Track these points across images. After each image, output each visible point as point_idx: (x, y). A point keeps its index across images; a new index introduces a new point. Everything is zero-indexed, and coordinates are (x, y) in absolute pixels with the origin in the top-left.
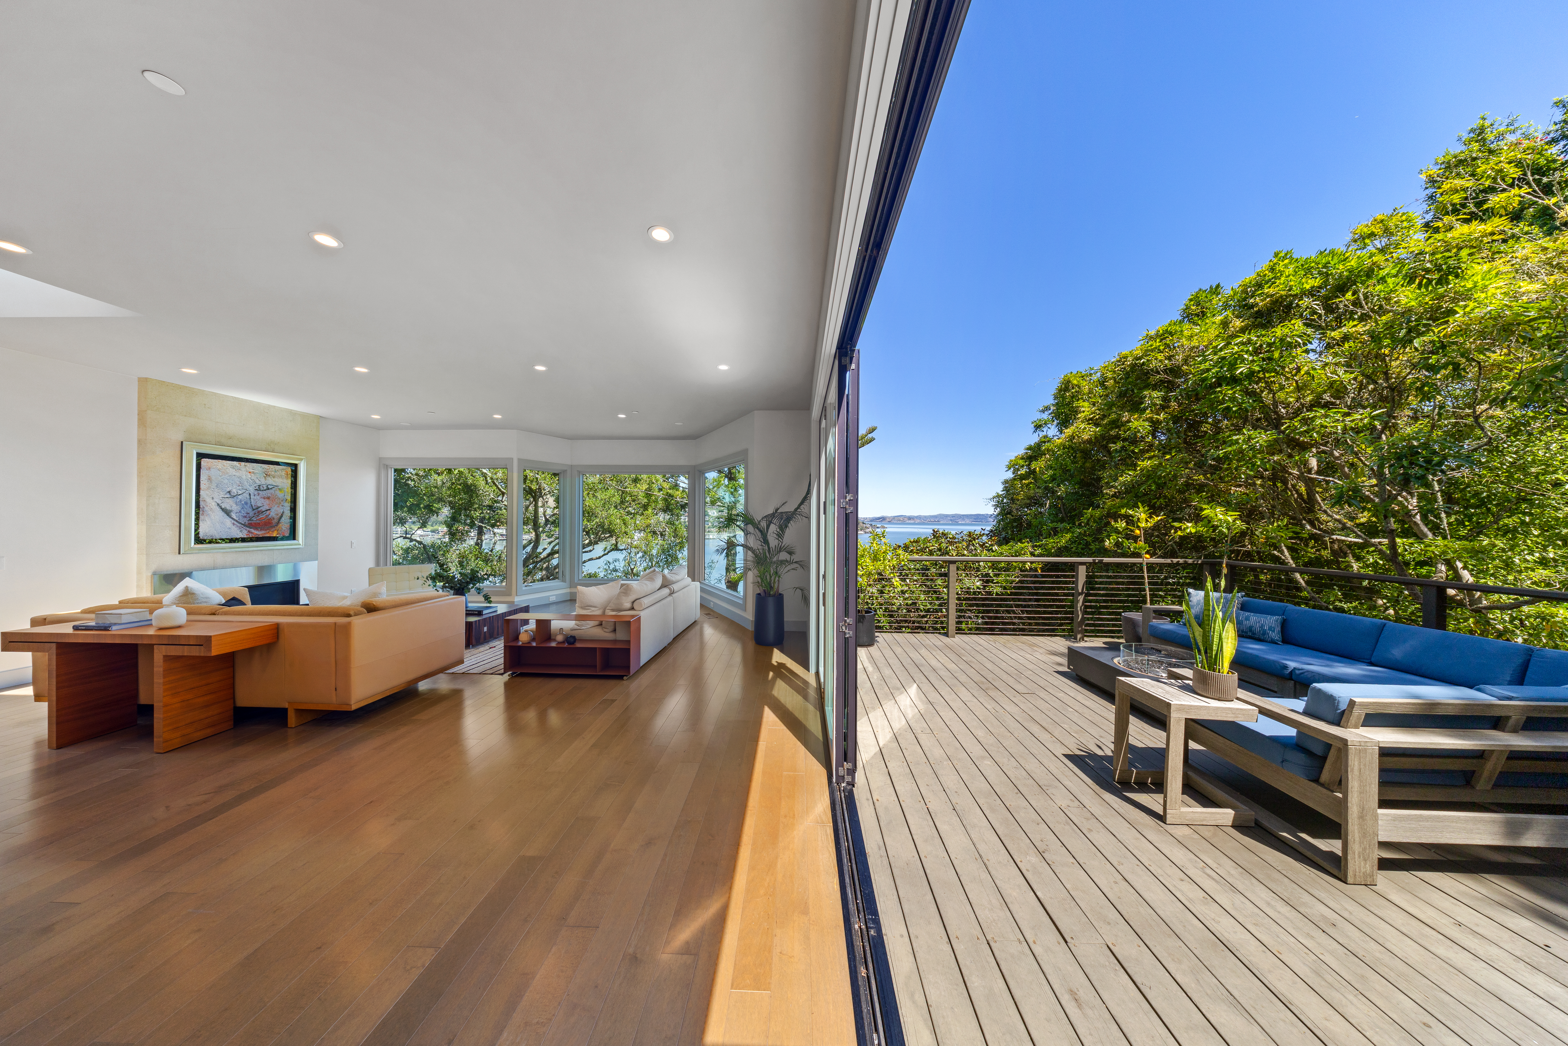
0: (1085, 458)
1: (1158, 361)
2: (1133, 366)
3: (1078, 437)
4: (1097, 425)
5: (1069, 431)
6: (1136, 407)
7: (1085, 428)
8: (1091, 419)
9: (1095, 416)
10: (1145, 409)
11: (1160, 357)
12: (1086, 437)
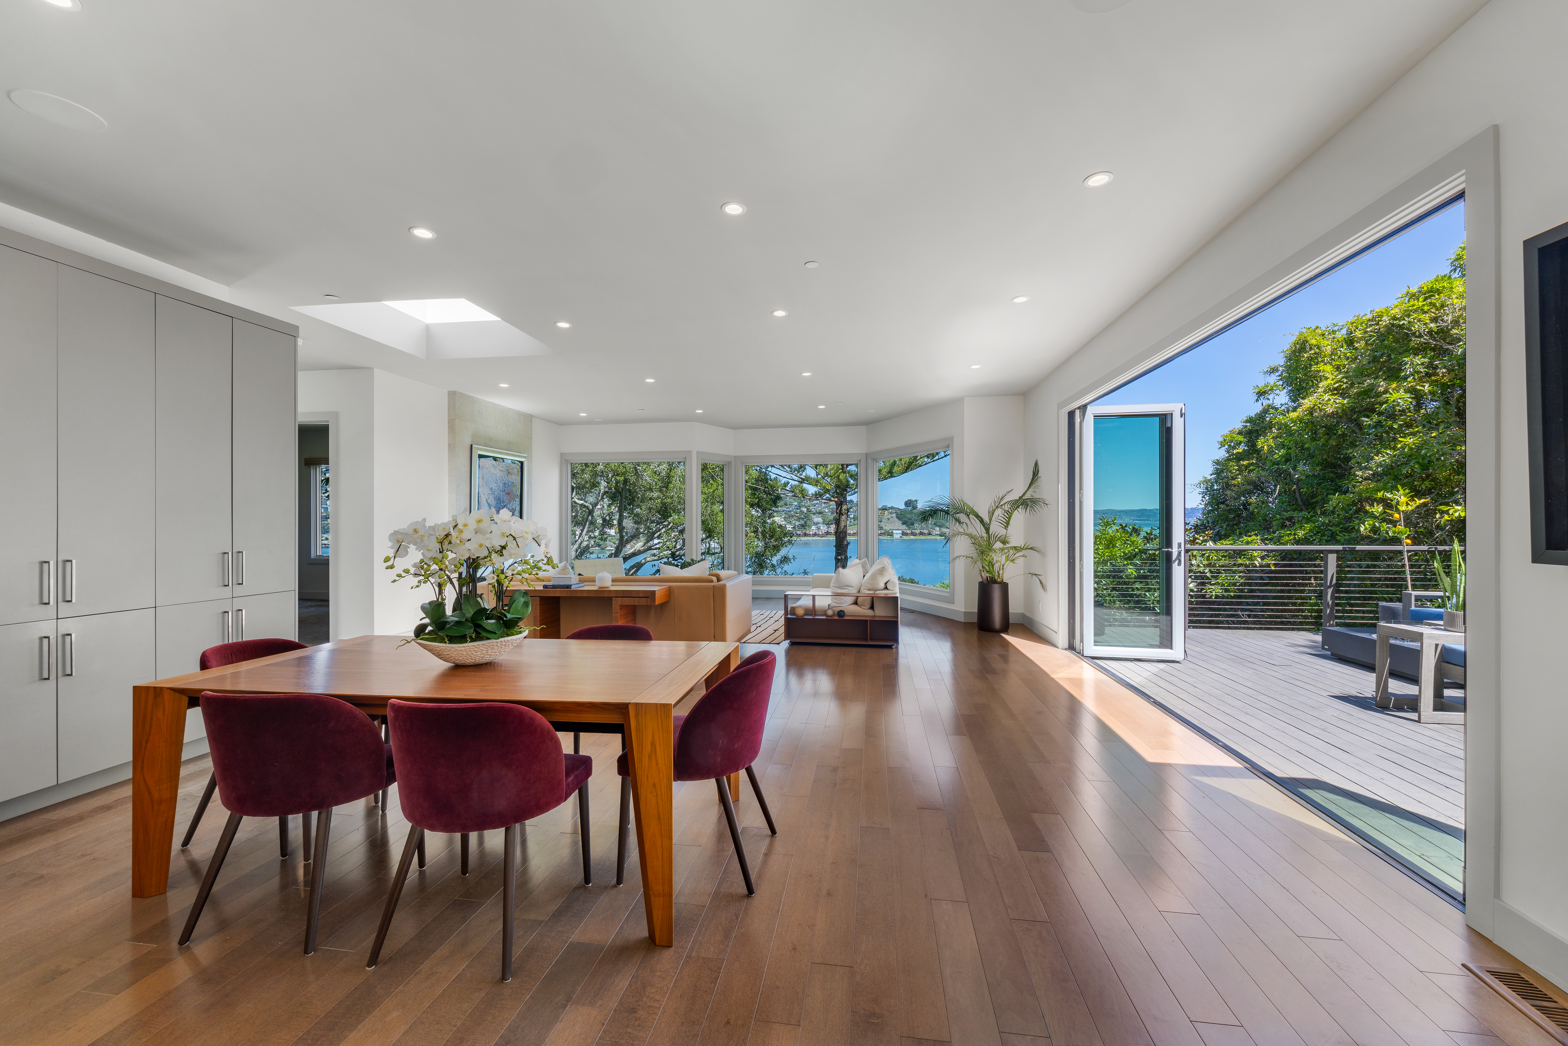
0: (1328, 434)
1: (1422, 324)
2: (1390, 328)
3: (1321, 410)
4: (1343, 395)
5: (1307, 403)
6: (1394, 374)
7: (1329, 400)
8: (1336, 389)
9: (1340, 386)
10: (1405, 378)
11: (1426, 318)
12: (1329, 410)
